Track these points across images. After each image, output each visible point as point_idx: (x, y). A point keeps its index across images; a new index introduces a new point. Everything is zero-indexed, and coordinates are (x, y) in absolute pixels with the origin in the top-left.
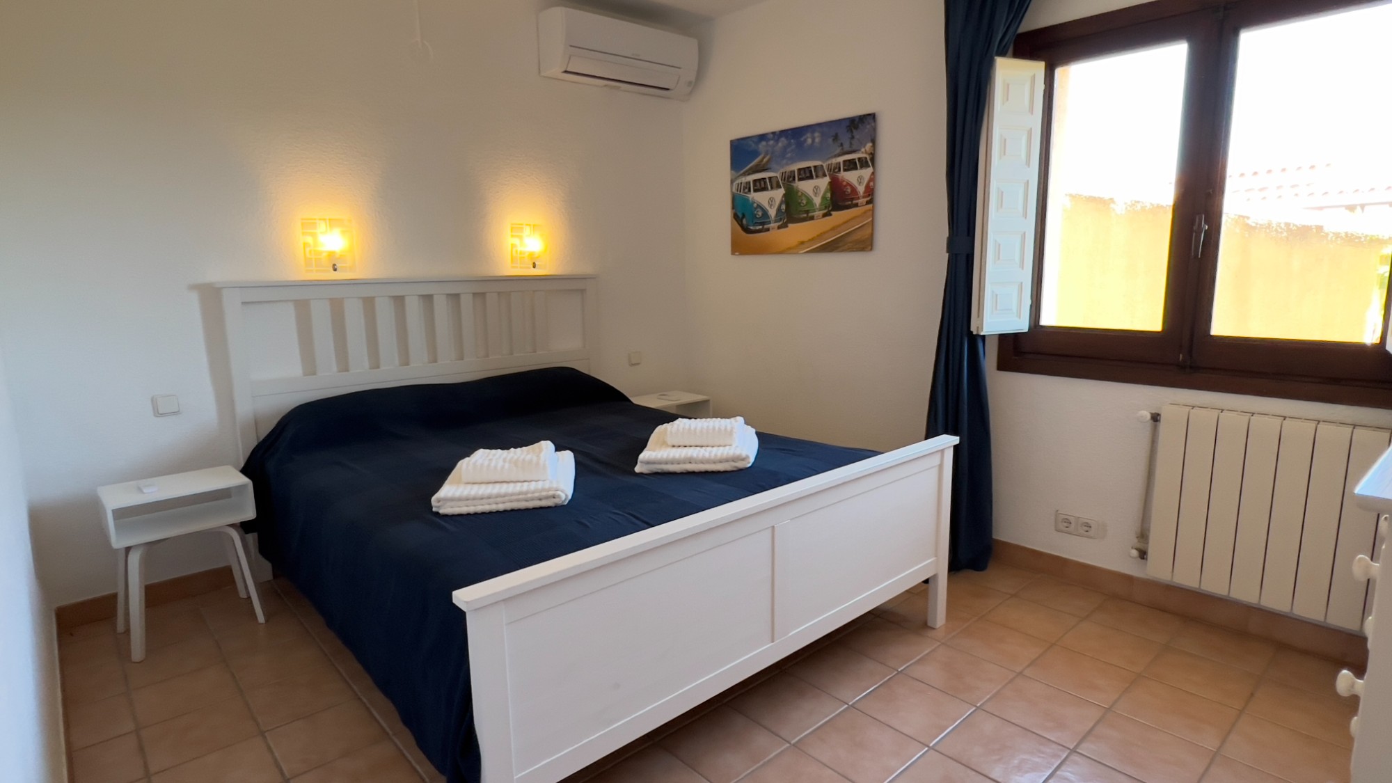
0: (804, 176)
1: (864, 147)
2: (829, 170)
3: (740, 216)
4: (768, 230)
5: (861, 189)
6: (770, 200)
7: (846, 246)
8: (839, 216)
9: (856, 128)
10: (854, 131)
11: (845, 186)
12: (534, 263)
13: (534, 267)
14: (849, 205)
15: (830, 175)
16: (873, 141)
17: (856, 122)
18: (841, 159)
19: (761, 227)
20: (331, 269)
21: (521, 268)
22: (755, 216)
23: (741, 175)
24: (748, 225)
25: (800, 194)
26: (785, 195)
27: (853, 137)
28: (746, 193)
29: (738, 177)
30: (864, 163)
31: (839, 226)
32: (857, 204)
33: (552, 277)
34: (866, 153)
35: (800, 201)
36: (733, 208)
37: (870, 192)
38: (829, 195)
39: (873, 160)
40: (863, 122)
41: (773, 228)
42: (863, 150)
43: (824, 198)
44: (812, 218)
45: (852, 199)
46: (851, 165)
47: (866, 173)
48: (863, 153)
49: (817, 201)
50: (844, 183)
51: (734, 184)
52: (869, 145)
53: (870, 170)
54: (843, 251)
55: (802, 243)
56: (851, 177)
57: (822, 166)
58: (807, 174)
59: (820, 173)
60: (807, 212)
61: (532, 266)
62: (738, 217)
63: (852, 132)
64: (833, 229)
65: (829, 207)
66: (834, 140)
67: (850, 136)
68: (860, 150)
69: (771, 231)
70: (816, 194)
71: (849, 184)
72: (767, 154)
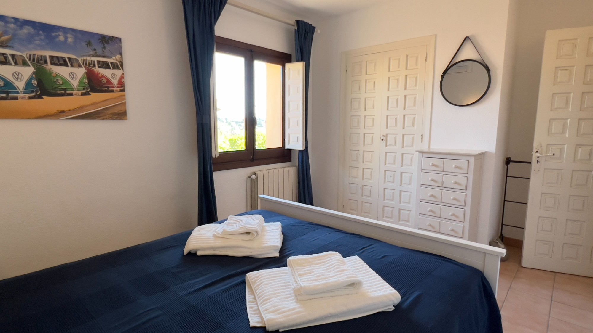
2: (84, 64)
4: (14, 98)
5: (115, 82)
7: (107, 116)
8: (97, 96)
9: (107, 42)
10: (105, 44)
11: (101, 77)
14: (106, 90)
15: (85, 67)
16: (121, 54)
17: (105, 39)
18: (96, 59)
25: (54, 74)
27: (105, 48)
30: (115, 66)
31: (98, 102)
32: (111, 90)
34: (116, 60)
35: (54, 80)
37: (121, 84)
39: (122, 65)
40: (113, 41)
41: (23, 98)
42: (113, 58)
44: (70, 95)
45: (108, 87)
46: (104, 65)
47: (117, 72)
49: (74, 83)
50: (100, 75)
52: (118, 56)
53: (120, 71)
54: (104, 119)
55: (62, 112)
56: (106, 73)
57: (77, 59)
63: (103, 43)
64: (93, 104)
65: (87, 89)
66: (88, 45)
67: (102, 47)
68: (111, 57)
71: (104, 77)
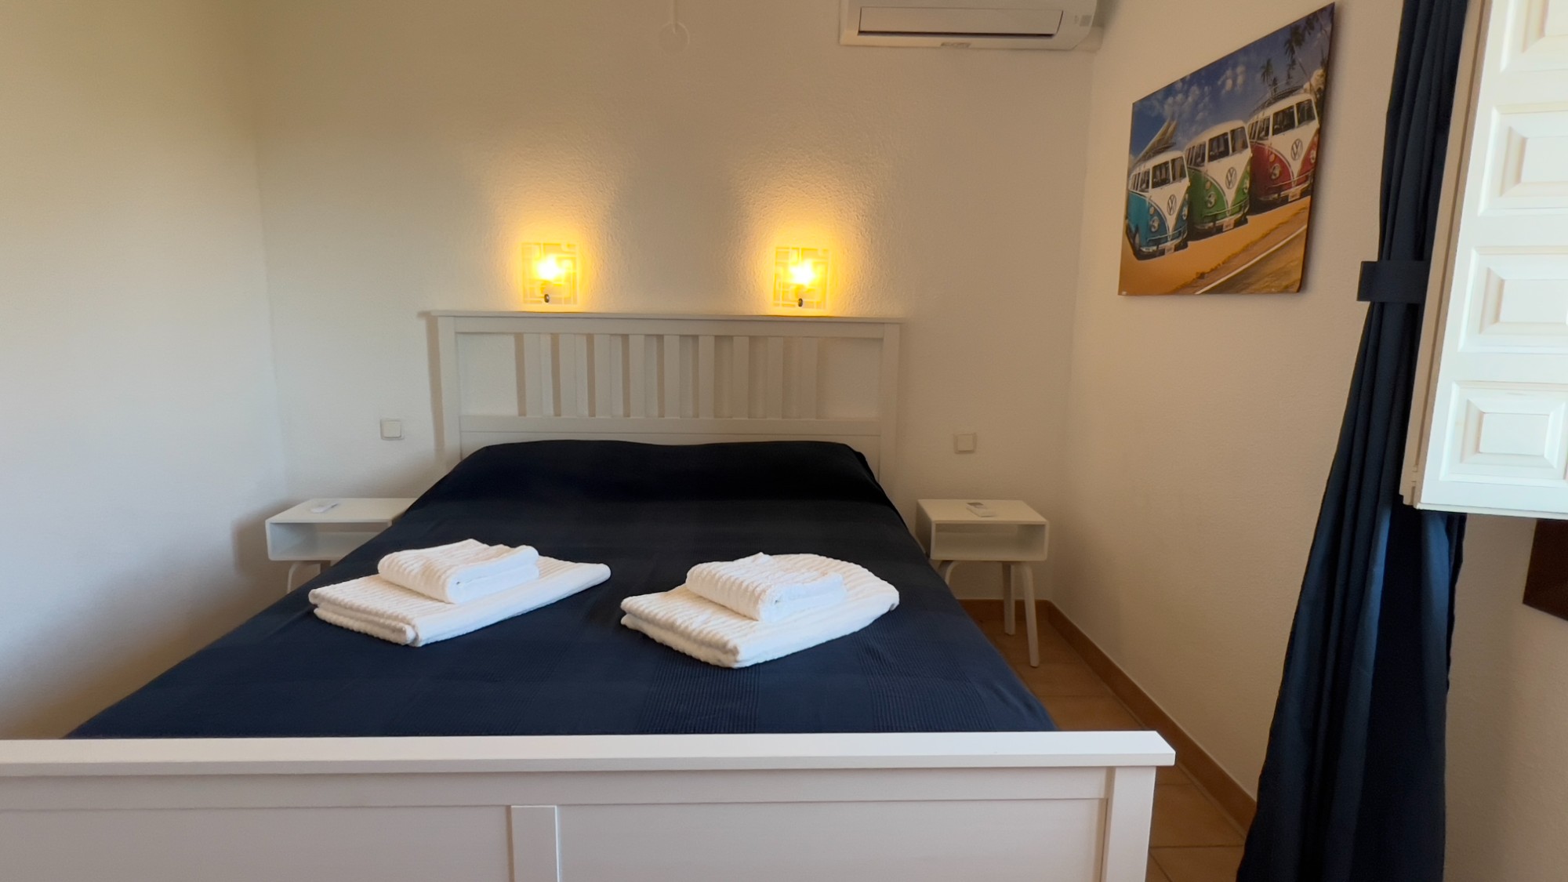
0: (1216, 151)
1: (1309, 80)
2: (1252, 136)
3: (1133, 229)
4: (1162, 253)
5: (1295, 167)
6: (1168, 199)
7: (1261, 283)
8: (1259, 223)
9: (1299, 43)
10: (1296, 49)
12: (801, 300)
13: (800, 305)
14: (1276, 200)
15: (1252, 147)
16: (1328, 65)
17: (1300, 31)
18: (1270, 112)
19: (1155, 248)
20: (543, 300)
21: (784, 305)
22: (1149, 227)
23: (1139, 161)
24: (1140, 246)
25: (1208, 184)
26: (1189, 190)
27: (1294, 62)
28: (1143, 191)
29: (1137, 163)
30: (1305, 113)
31: (1254, 243)
32: (1287, 197)
33: (828, 320)
34: (1313, 90)
35: (1207, 198)
36: (1127, 217)
37: (1313, 170)
38: (1247, 184)
39: (1322, 105)
40: (1312, 28)
41: (1169, 250)
42: (1307, 86)
43: (1239, 190)
44: (1219, 230)
45: (1280, 189)
46: (1285, 121)
47: (1306, 133)
48: (1305, 91)
49: (1230, 195)
50: (1272, 159)
51: (1131, 176)
52: (1318, 73)
53: (1314, 125)
54: (1255, 291)
55: (1202, 276)
56: (1281, 144)
57: (1243, 128)
58: (1221, 148)
59: (1239, 144)
60: (1215, 218)
61: (797, 304)
62: (1131, 231)
63: (1293, 52)
64: (1246, 249)
65: (1245, 207)
66: (1263, 75)
67: (1289, 62)
68: (1302, 87)
69: (1167, 255)
70: (1229, 183)
71: (1279, 159)
72: (1173, 119)
